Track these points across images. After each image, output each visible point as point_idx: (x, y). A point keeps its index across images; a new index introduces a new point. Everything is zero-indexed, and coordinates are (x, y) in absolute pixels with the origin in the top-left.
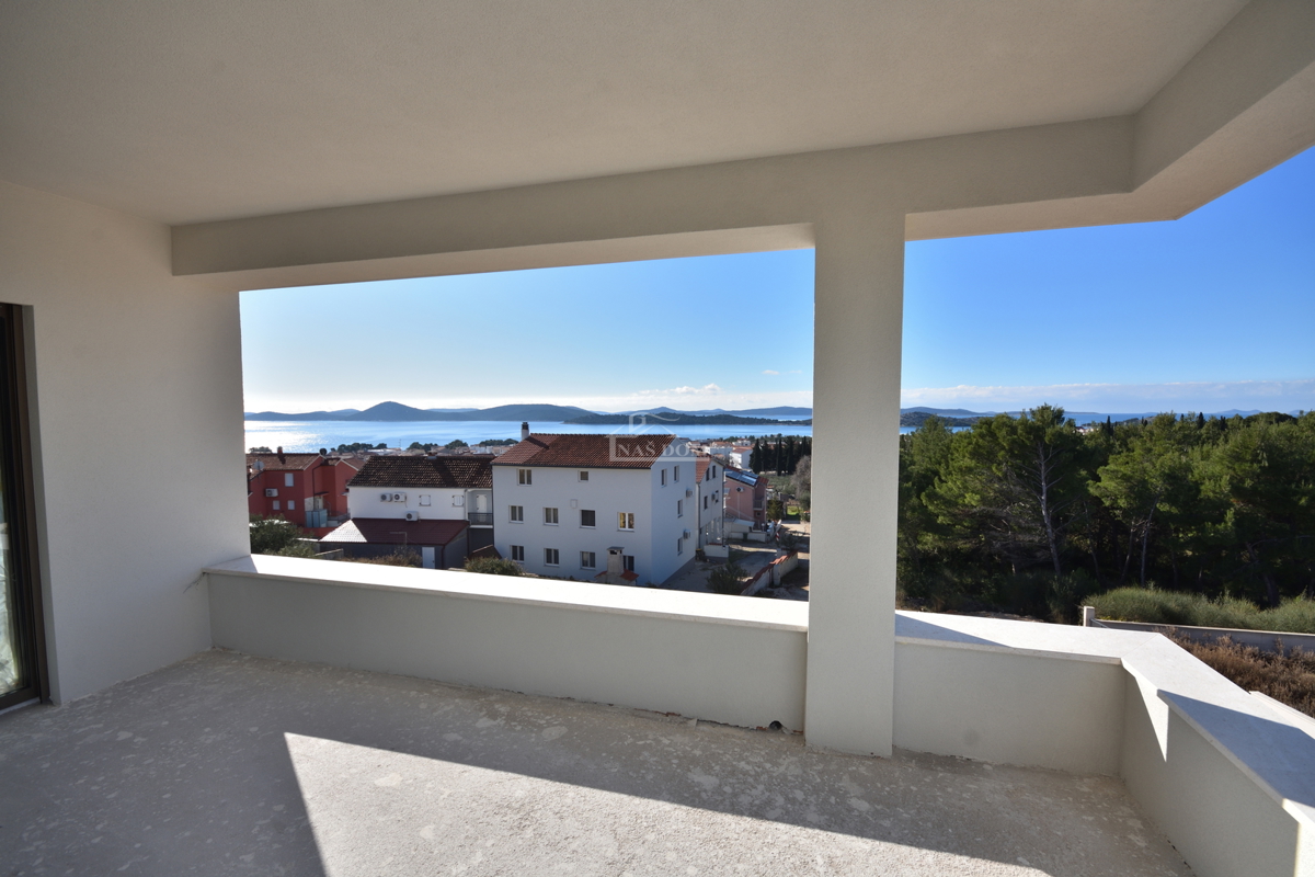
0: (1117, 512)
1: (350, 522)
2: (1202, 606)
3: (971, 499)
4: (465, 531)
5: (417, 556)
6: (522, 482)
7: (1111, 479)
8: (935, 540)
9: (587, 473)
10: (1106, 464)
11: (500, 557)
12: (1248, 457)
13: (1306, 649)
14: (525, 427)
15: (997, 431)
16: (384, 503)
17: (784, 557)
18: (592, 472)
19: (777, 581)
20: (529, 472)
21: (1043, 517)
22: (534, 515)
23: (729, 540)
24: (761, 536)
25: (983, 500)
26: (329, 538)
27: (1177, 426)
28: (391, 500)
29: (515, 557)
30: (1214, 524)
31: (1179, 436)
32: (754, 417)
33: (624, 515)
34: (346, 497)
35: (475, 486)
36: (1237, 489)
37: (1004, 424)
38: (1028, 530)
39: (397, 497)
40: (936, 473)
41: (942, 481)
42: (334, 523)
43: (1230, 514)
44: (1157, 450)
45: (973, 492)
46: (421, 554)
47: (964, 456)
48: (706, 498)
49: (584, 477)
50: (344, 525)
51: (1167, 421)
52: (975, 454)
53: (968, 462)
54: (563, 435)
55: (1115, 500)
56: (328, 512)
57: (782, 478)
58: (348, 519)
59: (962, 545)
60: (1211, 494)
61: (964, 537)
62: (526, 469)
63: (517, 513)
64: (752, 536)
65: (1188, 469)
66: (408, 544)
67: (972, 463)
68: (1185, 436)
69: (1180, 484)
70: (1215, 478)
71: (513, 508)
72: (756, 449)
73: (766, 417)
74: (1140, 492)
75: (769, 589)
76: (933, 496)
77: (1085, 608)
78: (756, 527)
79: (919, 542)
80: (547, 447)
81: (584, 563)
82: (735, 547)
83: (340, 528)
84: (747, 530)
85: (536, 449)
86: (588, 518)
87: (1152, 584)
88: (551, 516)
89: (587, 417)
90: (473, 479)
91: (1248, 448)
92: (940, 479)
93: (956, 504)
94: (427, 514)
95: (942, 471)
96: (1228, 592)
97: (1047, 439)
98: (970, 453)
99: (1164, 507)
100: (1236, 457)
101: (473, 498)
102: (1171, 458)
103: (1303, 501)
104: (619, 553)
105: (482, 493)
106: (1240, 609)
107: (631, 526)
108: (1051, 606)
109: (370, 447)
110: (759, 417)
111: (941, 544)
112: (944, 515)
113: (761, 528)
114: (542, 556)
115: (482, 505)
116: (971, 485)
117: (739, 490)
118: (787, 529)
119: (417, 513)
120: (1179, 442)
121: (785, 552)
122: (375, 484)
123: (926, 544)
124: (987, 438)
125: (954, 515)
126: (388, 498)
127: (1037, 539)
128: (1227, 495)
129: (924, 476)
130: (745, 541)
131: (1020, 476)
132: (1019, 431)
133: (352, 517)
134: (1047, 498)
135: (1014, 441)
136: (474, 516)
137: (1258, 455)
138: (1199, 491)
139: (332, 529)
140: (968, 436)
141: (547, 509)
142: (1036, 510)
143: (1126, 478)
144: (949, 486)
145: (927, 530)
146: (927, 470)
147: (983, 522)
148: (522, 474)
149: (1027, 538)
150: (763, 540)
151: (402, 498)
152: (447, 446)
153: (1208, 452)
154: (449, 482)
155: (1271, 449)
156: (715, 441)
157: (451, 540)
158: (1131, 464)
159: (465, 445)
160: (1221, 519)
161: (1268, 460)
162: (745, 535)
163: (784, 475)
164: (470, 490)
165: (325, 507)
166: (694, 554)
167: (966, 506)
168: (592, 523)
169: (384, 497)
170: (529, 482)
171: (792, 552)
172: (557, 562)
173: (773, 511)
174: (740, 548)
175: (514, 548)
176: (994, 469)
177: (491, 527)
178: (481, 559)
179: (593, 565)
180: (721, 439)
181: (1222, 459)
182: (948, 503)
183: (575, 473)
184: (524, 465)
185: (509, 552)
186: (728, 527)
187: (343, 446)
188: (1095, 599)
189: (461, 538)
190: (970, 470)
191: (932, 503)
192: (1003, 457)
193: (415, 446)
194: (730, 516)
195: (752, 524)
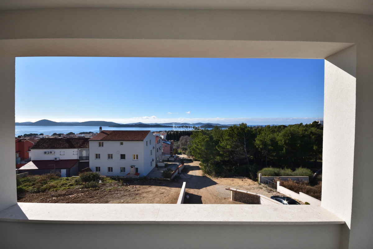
0: (259, 149)
1: (31, 162)
2: (282, 171)
3: (228, 147)
4: (78, 163)
5: (59, 173)
6: (100, 146)
7: (258, 141)
8: (220, 158)
9: (123, 143)
10: (257, 137)
11: (92, 171)
12: (287, 135)
13: (305, 180)
14: (101, 128)
15: (234, 129)
16: (45, 155)
17: (181, 165)
18: (124, 142)
19: (180, 172)
20: (103, 143)
21: (245, 151)
22: (104, 156)
23: (163, 161)
24: (173, 159)
25: (231, 147)
26: (22, 168)
27: (271, 128)
28: (48, 153)
29: (97, 171)
30: (281, 151)
31: (271, 131)
32: (166, 125)
33: (135, 155)
34: (28, 153)
35: (82, 148)
36: (285, 143)
37: (236, 128)
38: (242, 154)
39: (51, 152)
40: (219, 140)
41: (221, 142)
42: (23, 162)
43: (284, 149)
44: (267, 134)
45: (229, 145)
46: (61, 172)
47: (226, 136)
48: (157, 149)
49: (122, 144)
50: (29, 163)
51: (269, 127)
52: (229, 135)
53: (227, 137)
54: (114, 131)
55: (259, 146)
56: (21, 158)
57: (175, 142)
58: (30, 161)
59: (226, 159)
60: (280, 144)
61: (226, 157)
62: (101, 142)
63: (98, 156)
64: (170, 159)
65: (275, 138)
66: (56, 169)
67: (229, 138)
68: (273, 130)
69: (274, 142)
70: (281, 140)
71: (97, 155)
72: (168, 134)
73: (169, 125)
74: (264, 144)
75: (178, 175)
76: (219, 147)
77: (259, 174)
78: (171, 157)
79: (215, 159)
80: (109, 135)
81: (121, 171)
82: (166, 163)
83: (27, 164)
84: (169, 158)
85: (105, 135)
86: (123, 157)
87: (271, 167)
88: (110, 156)
89: (116, 125)
90: (81, 145)
91: (287, 133)
92: (220, 142)
93: (225, 148)
94: (62, 158)
95: (221, 140)
96: (286, 167)
97: (246, 131)
98: (228, 135)
99: (270, 147)
100: (284, 135)
101: (81, 152)
102: (271, 136)
103: (298, 145)
104: (134, 167)
105: (84, 150)
106: (289, 171)
107: (137, 159)
108: (250, 174)
109: (37, 135)
110: (167, 125)
111: (221, 159)
112: (222, 151)
113: (172, 157)
114: (107, 170)
115: (84, 154)
116: (228, 143)
117: (166, 146)
118: (179, 157)
119: (59, 158)
120: (271, 132)
121: (181, 163)
122: (42, 148)
123: (217, 159)
124: (232, 131)
125: (224, 151)
126: (47, 153)
127: (244, 156)
128: (283, 145)
129: (216, 141)
130: (168, 161)
131: (240, 141)
132: (239, 129)
133: (32, 160)
134: (246, 146)
135: (238, 132)
136: (81, 158)
137: (289, 135)
138: (278, 144)
139: (23, 165)
140: (227, 131)
141: (109, 154)
142: (244, 149)
143: (261, 141)
144: (222, 144)
145: (218, 155)
146: (217, 139)
147: (231, 153)
148: (100, 143)
149: (242, 156)
150: (173, 160)
151: (53, 153)
152: (67, 134)
153: (278, 134)
154: (71, 146)
155: (291, 133)
156: (155, 132)
157: (73, 166)
158: (262, 137)
159: (74, 134)
160: (282, 150)
161: (291, 136)
162: (168, 159)
163: (175, 141)
164: (80, 149)
165: (19, 157)
166: (155, 166)
167: (227, 149)
168: (124, 158)
169: (45, 153)
170: (103, 146)
171: (183, 163)
172: (112, 171)
173: (175, 152)
174: (167, 163)
175: (97, 168)
176: (234, 139)
177: (88, 161)
178: (85, 172)
179: (124, 171)
180: (157, 132)
181: (282, 136)
182: (223, 148)
183: (119, 143)
184: (101, 140)
185: (95, 169)
186: (163, 157)
187: (26, 134)
188: (260, 171)
189: (76, 166)
190: (228, 139)
191: (219, 148)
192: (236, 136)
193: (55, 134)
194: (163, 154)
195: (170, 156)
